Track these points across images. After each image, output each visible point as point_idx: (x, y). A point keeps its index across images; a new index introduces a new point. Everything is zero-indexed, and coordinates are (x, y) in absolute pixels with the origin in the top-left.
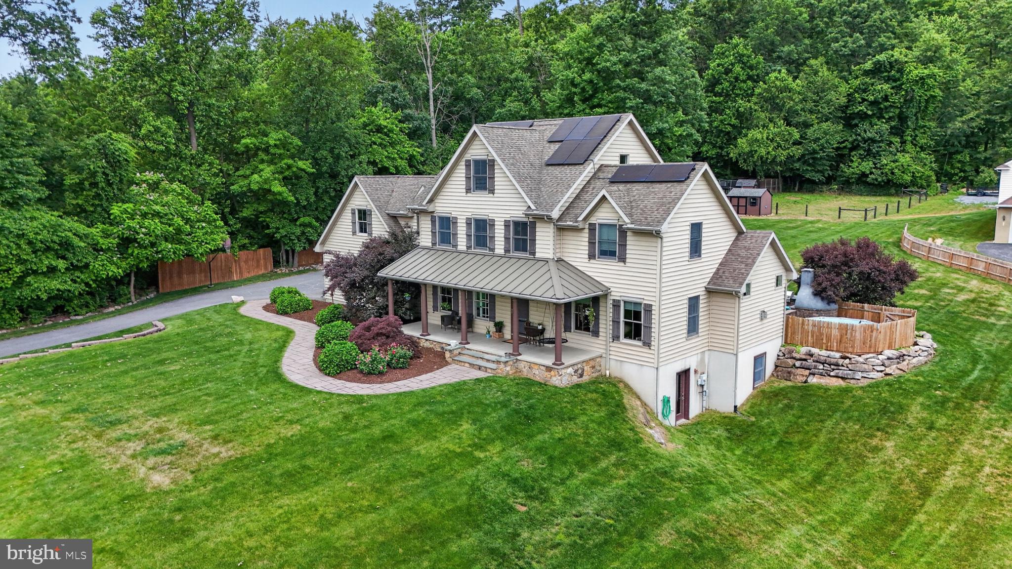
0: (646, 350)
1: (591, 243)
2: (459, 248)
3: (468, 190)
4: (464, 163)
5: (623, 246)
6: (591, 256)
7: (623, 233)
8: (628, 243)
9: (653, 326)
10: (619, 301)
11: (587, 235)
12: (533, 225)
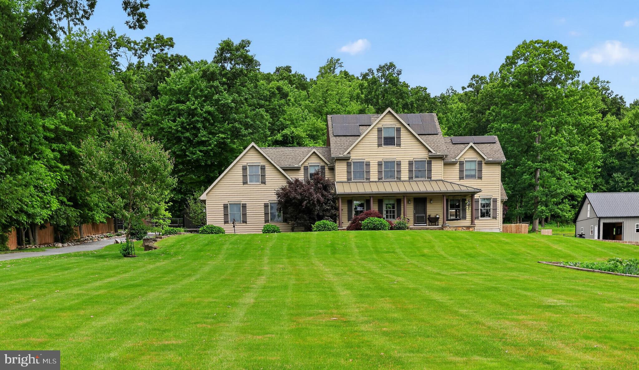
0: (494, 221)
1: (461, 171)
2: (371, 180)
3: (379, 145)
4: (377, 130)
5: (480, 171)
6: (461, 178)
7: (480, 163)
8: (483, 169)
9: (498, 208)
10: (478, 199)
11: (458, 167)
12: (429, 163)
